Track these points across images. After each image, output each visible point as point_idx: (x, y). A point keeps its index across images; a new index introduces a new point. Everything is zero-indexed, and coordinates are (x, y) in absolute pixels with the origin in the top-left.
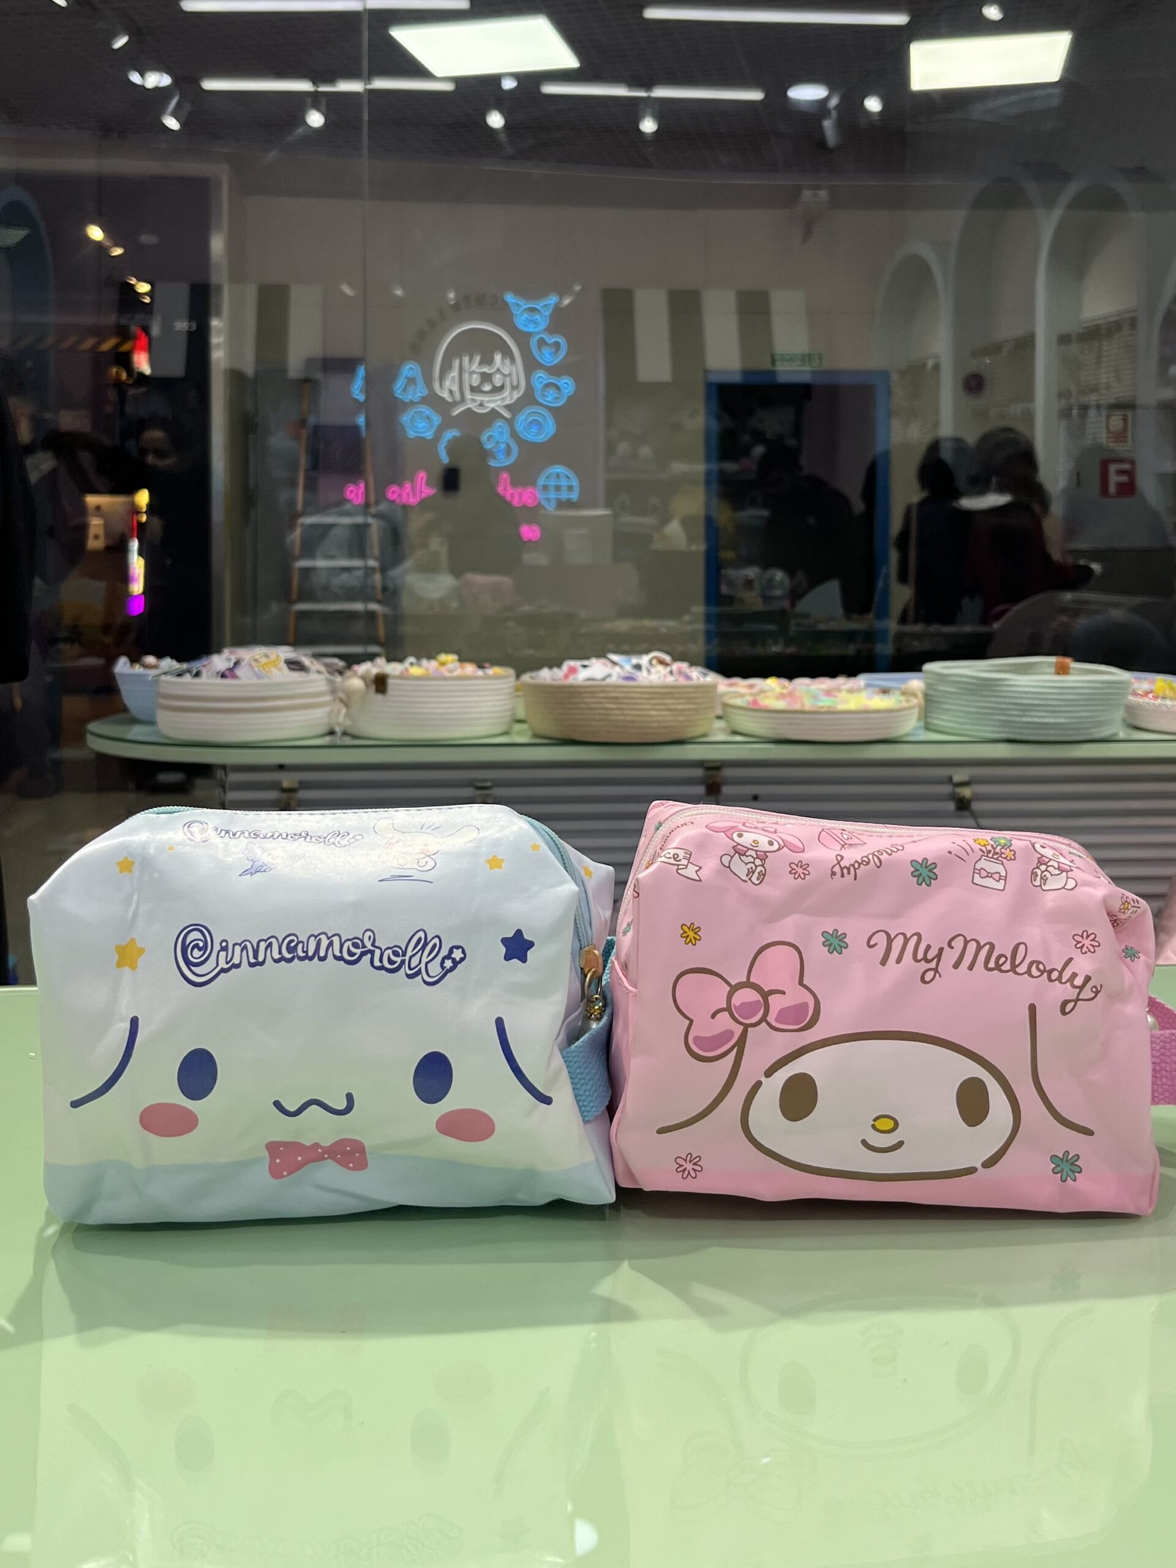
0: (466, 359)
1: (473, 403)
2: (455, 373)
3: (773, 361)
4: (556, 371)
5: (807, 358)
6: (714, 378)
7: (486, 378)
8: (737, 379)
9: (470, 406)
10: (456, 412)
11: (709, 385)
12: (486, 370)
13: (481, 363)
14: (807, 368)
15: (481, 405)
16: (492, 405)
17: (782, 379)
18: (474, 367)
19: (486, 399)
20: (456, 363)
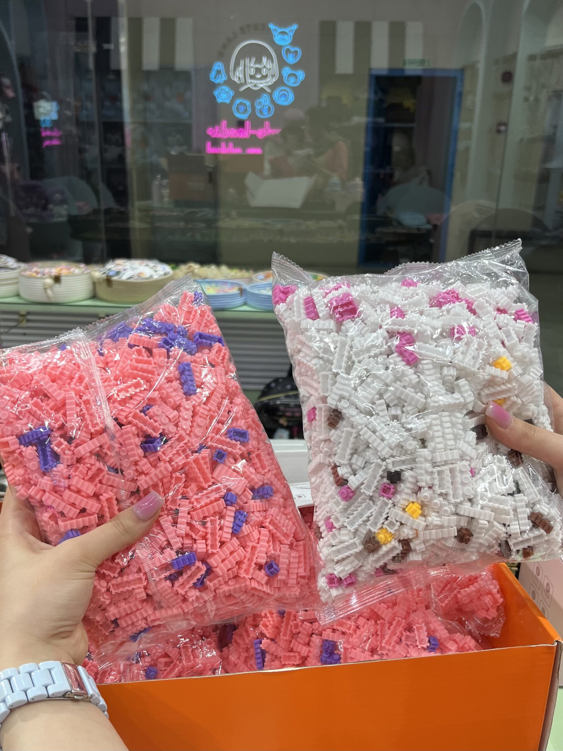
0: (247, 60)
1: (251, 84)
2: (241, 68)
3: (404, 63)
4: (295, 67)
5: (422, 62)
6: (374, 73)
7: (258, 70)
8: (385, 73)
9: (249, 86)
10: (242, 89)
11: (371, 76)
12: (258, 66)
13: (255, 63)
14: (421, 67)
15: (255, 86)
16: (261, 86)
17: (408, 73)
18: (251, 64)
19: (259, 82)
20: (242, 62)
